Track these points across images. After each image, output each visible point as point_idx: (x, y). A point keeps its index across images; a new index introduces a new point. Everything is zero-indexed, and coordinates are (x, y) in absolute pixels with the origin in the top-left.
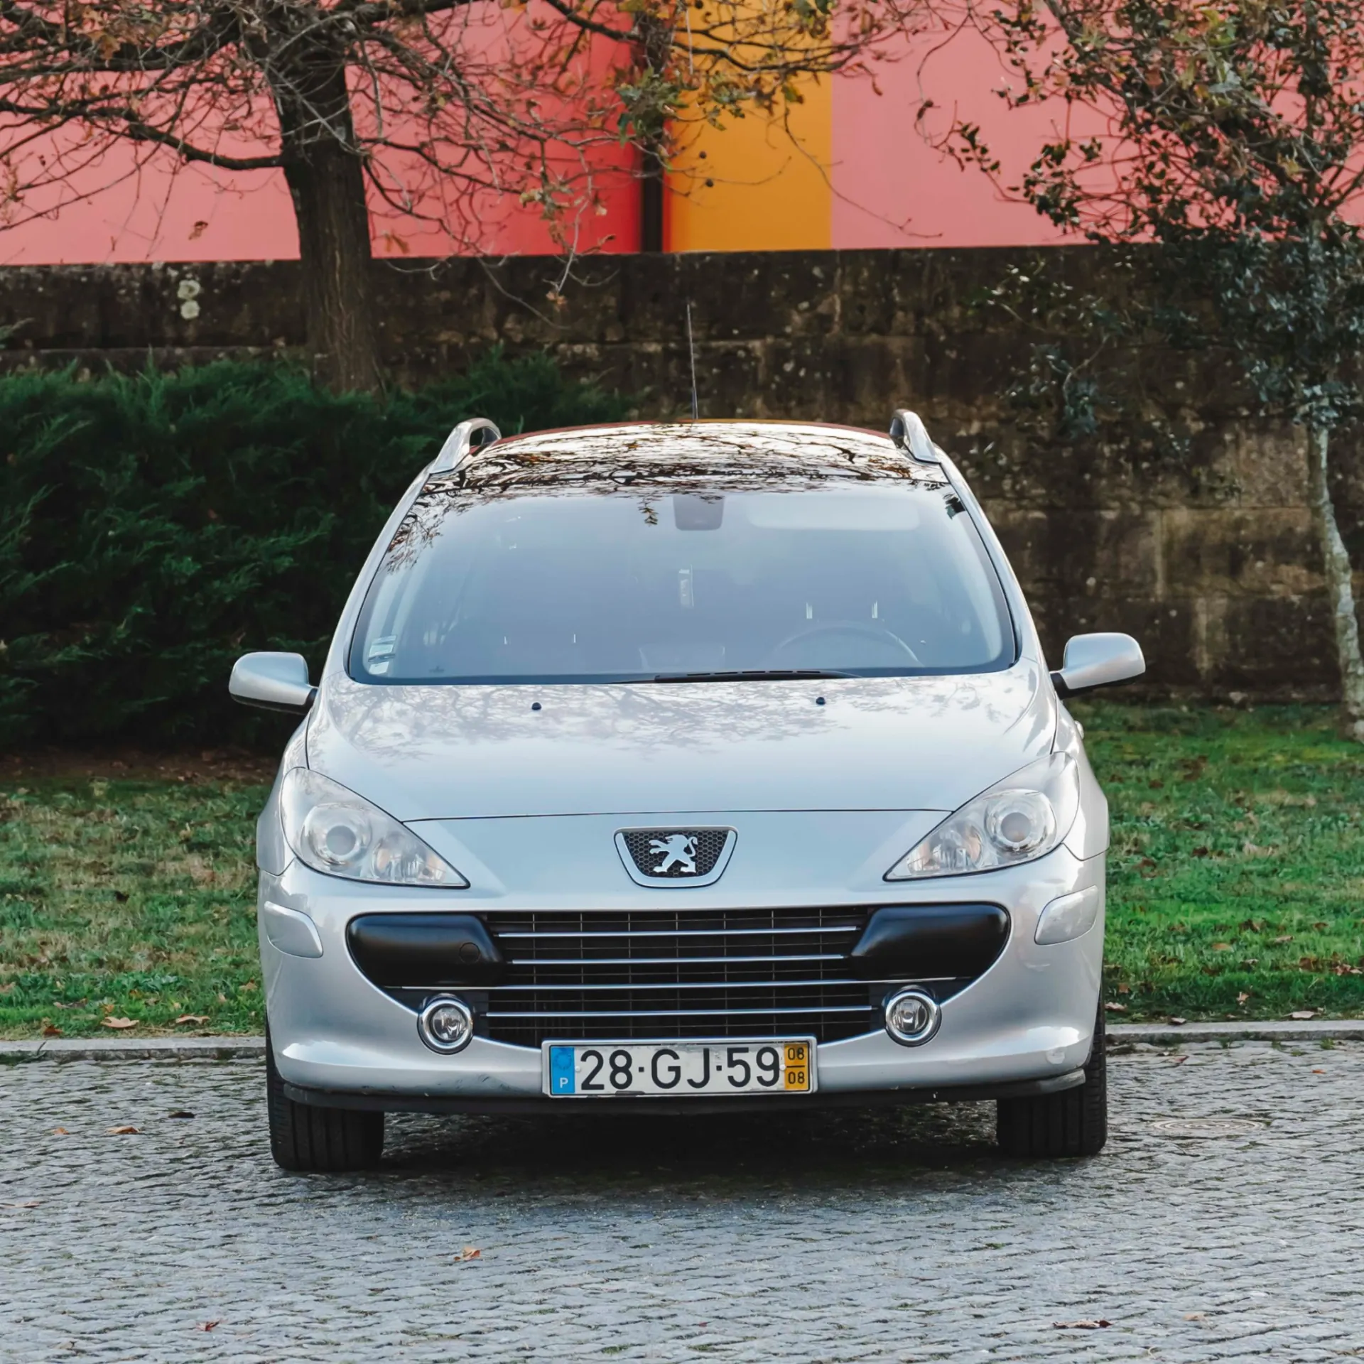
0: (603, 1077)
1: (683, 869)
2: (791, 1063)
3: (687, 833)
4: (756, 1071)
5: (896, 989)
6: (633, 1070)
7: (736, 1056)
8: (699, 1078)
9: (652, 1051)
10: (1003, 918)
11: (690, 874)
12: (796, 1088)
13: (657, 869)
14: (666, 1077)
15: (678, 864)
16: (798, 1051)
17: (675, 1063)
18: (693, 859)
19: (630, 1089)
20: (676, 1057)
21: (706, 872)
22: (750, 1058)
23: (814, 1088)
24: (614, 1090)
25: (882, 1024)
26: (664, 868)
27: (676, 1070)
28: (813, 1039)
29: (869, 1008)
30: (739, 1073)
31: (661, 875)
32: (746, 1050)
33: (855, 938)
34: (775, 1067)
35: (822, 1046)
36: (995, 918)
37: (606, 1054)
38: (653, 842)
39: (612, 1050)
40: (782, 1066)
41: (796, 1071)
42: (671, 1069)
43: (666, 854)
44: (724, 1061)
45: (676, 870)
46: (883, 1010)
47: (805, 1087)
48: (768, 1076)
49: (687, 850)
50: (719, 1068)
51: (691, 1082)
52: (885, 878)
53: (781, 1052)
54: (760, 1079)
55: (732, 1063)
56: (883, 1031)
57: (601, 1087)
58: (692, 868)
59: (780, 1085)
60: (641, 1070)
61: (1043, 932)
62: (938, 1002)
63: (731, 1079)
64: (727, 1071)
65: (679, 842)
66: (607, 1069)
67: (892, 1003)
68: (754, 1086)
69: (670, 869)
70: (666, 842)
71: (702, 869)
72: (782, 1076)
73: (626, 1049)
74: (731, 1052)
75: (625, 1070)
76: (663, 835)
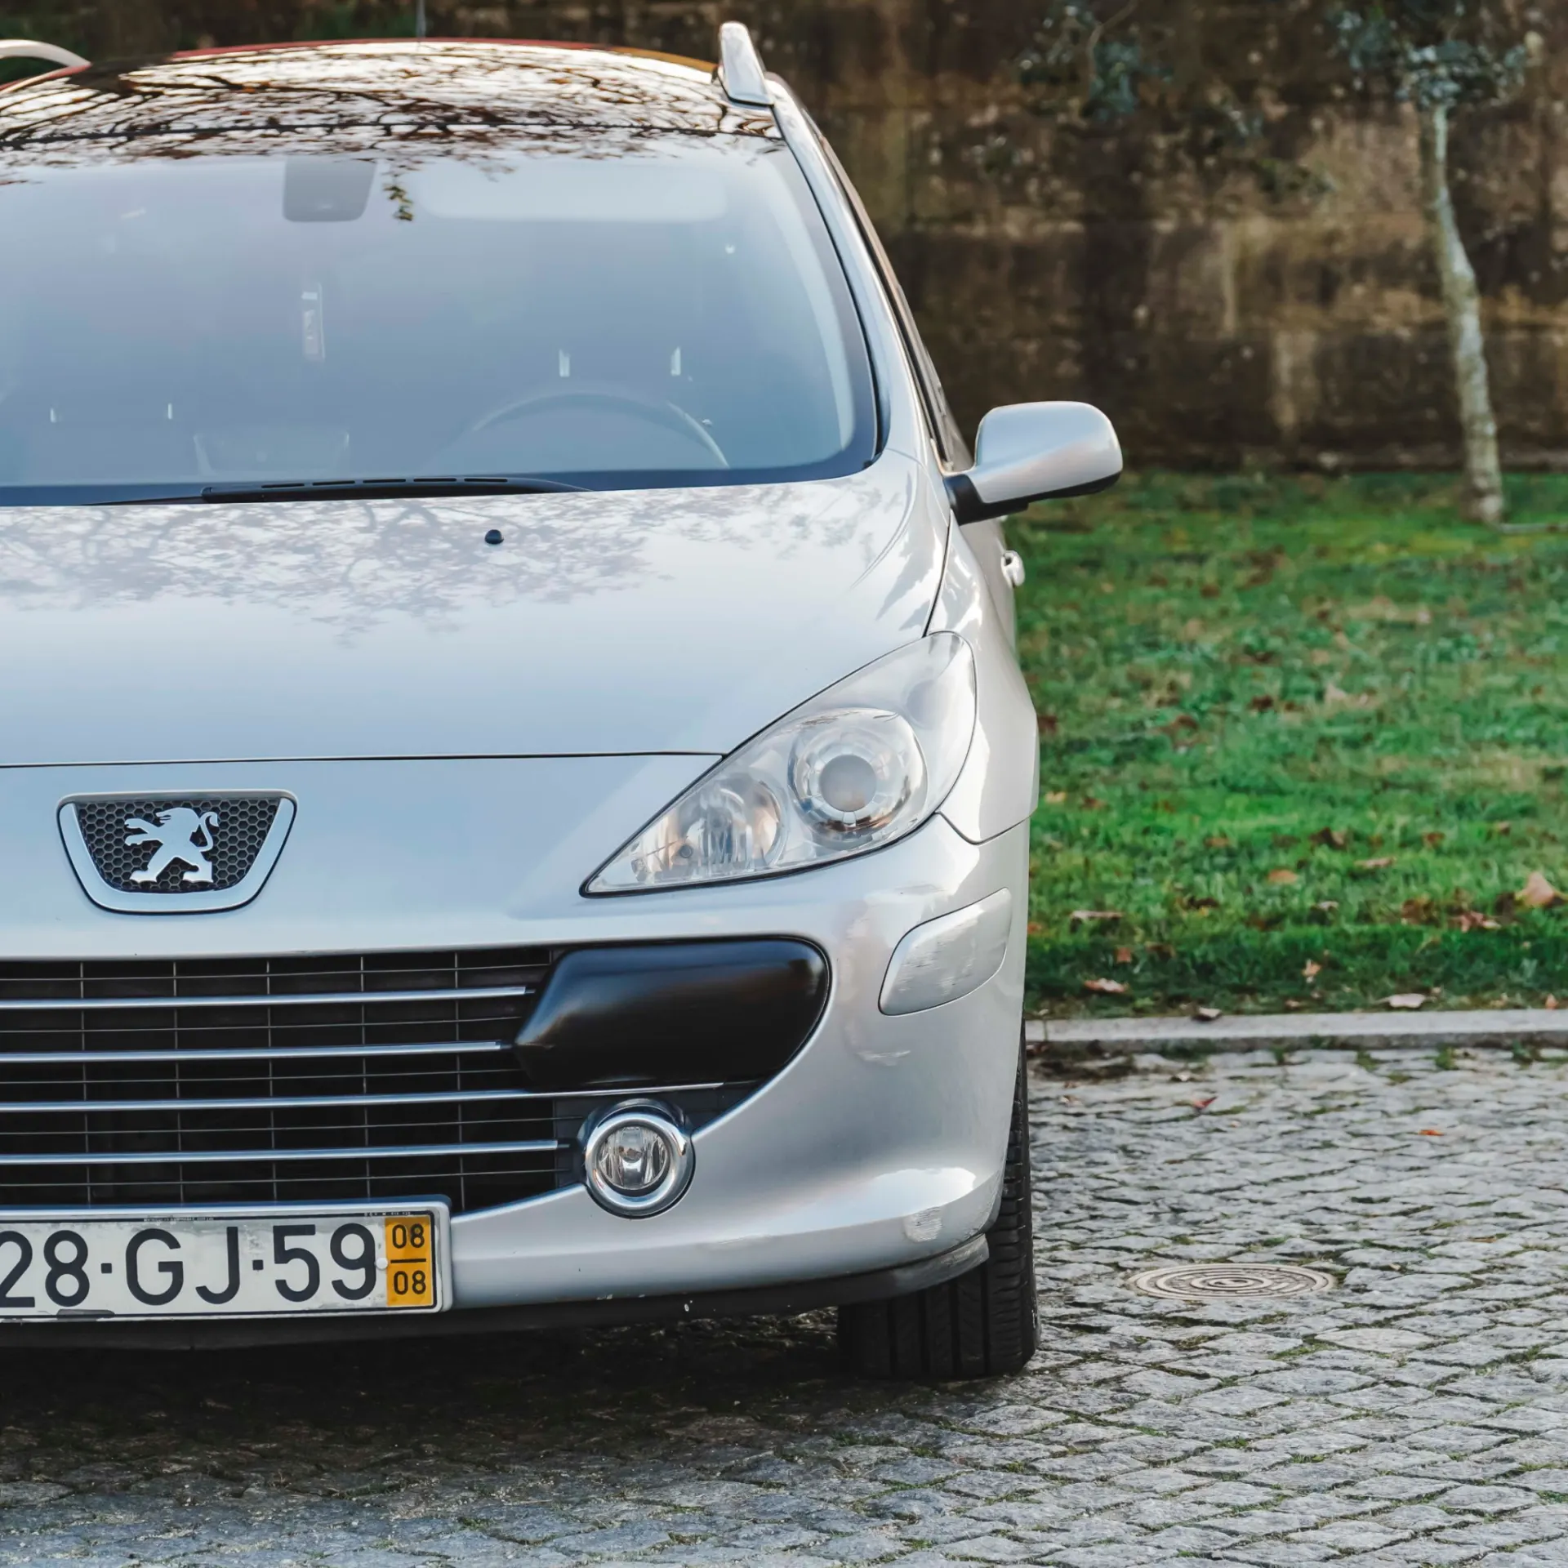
0: (32, 1283)
1: (189, 877)
2: (400, 1254)
3: (198, 804)
4: (330, 1271)
5: (606, 1107)
6: (91, 1268)
7: (291, 1242)
8: (219, 1285)
9: (127, 1232)
10: (816, 964)
11: (202, 886)
12: (410, 1303)
13: (138, 877)
14: (155, 1282)
15: (178, 866)
16: (412, 1232)
17: (171, 1255)
18: (206, 855)
19: (86, 1305)
20: (173, 1244)
21: (234, 881)
22: (318, 1245)
23: (445, 1302)
24: (54, 1308)
25: (578, 1176)
26: (151, 875)
27: (175, 1268)
28: (440, 1207)
29: (553, 1146)
30: (296, 1274)
31: (145, 887)
32: (309, 1230)
33: (525, 1008)
34: (367, 1261)
35: (457, 1220)
36: (802, 966)
37: (38, 1239)
38: (132, 823)
39: (48, 1231)
40: (381, 1261)
41: (410, 1269)
42: (164, 1267)
43: (156, 845)
44: (267, 1252)
45: (173, 879)
46: (579, 1148)
47: (426, 1299)
48: (355, 1279)
49: (197, 838)
50: (258, 1265)
51: (203, 1292)
52: (584, 891)
53: (378, 1232)
54: (339, 1286)
55: (282, 1256)
56: (581, 1189)
57: (29, 1302)
58: (205, 873)
59: (380, 1297)
60: (107, 1268)
61: (895, 990)
62: (689, 1130)
63: (282, 1286)
64: (275, 1271)
65: (183, 821)
66: (39, 1268)
67: (598, 1133)
68: (326, 1299)
69: (162, 876)
70: (157, 822)
71: (225, 878)
72: (382, 1281)
73: (77, 1229)
74: (280, 1233)
75: (76, 1268)
76: (152, 808)
